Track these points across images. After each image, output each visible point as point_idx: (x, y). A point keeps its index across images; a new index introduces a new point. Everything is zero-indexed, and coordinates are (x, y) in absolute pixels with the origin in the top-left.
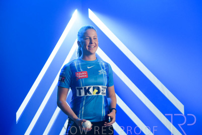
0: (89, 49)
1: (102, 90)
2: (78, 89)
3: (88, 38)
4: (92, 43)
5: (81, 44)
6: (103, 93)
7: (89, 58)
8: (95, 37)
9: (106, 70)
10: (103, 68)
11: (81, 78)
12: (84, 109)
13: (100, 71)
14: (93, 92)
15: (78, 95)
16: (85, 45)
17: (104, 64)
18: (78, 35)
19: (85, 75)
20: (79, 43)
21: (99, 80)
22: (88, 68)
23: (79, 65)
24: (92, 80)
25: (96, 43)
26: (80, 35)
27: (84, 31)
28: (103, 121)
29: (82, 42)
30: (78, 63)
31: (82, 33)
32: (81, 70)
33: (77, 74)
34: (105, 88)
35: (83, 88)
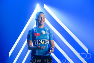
0: (41, 23)
1: (47, 42)
2: (35, 41)
3: (40, 17)
4: (42, 20)
5: (37, 20)
6: (47, 43)
9: (48, 32)
10: (47, 31)
11: (36, 36)
14: (42, 43)
15: (35, 44)
16: (39, 21)
17: (47, 29)
19: (38, 34)
20: (36, 19)
21: (45, 37)
22: (40, 31)
23: (36, 30)
24: (42, 37)
25: (44, 20)
26: (37, 16)
27: (39, 14)
28: (48, 56)
29: (37, 19)
30: (35, 29)
31: (38, 15)
32: (37, 32)
33: (35, 34)
34: (48, 41)
35: (38, 41)
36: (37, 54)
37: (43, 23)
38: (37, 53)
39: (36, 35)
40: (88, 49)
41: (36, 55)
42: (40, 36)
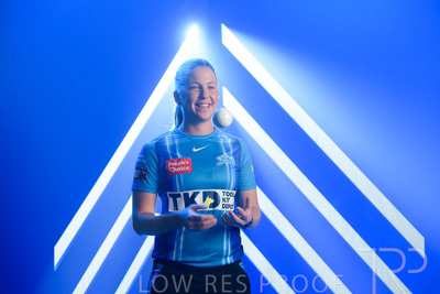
0: (197, 110)
1: (224, 200)
2: (171, 195)
3: (196, 85)
4: (204, 98)
5: (182, 97)
6: (226, 207)
7: (197, 129)
8: (212, 85)
9: (234, 154)
10: (228, 151)
11: (176, 173)
12: (185, 239)
13: (219, 158)
15: (171, 209)
16: (189, 102)
17: (229, 141)
18: (176, 80)
19: (186, 165)
20: (176, 94)
21: (218, 177)
22: (194, 150)
23: (174, 146)
24: (201, 178)
25: (214, 97)
26: (181, 78)
27: (188, 71)
28: (227, 265)
29: (182, 93)
30: (173, 139)
31: (183, 75)
32: (179, 155)
33: (170, 164)
34: (230, 194)
35: (182, 194)
36: (177, 257)
37: (207, 114)
38: (178, 253)
39: (177, 167)
40: (423, 238)
41: (174, 259)
42: (191, 171)
